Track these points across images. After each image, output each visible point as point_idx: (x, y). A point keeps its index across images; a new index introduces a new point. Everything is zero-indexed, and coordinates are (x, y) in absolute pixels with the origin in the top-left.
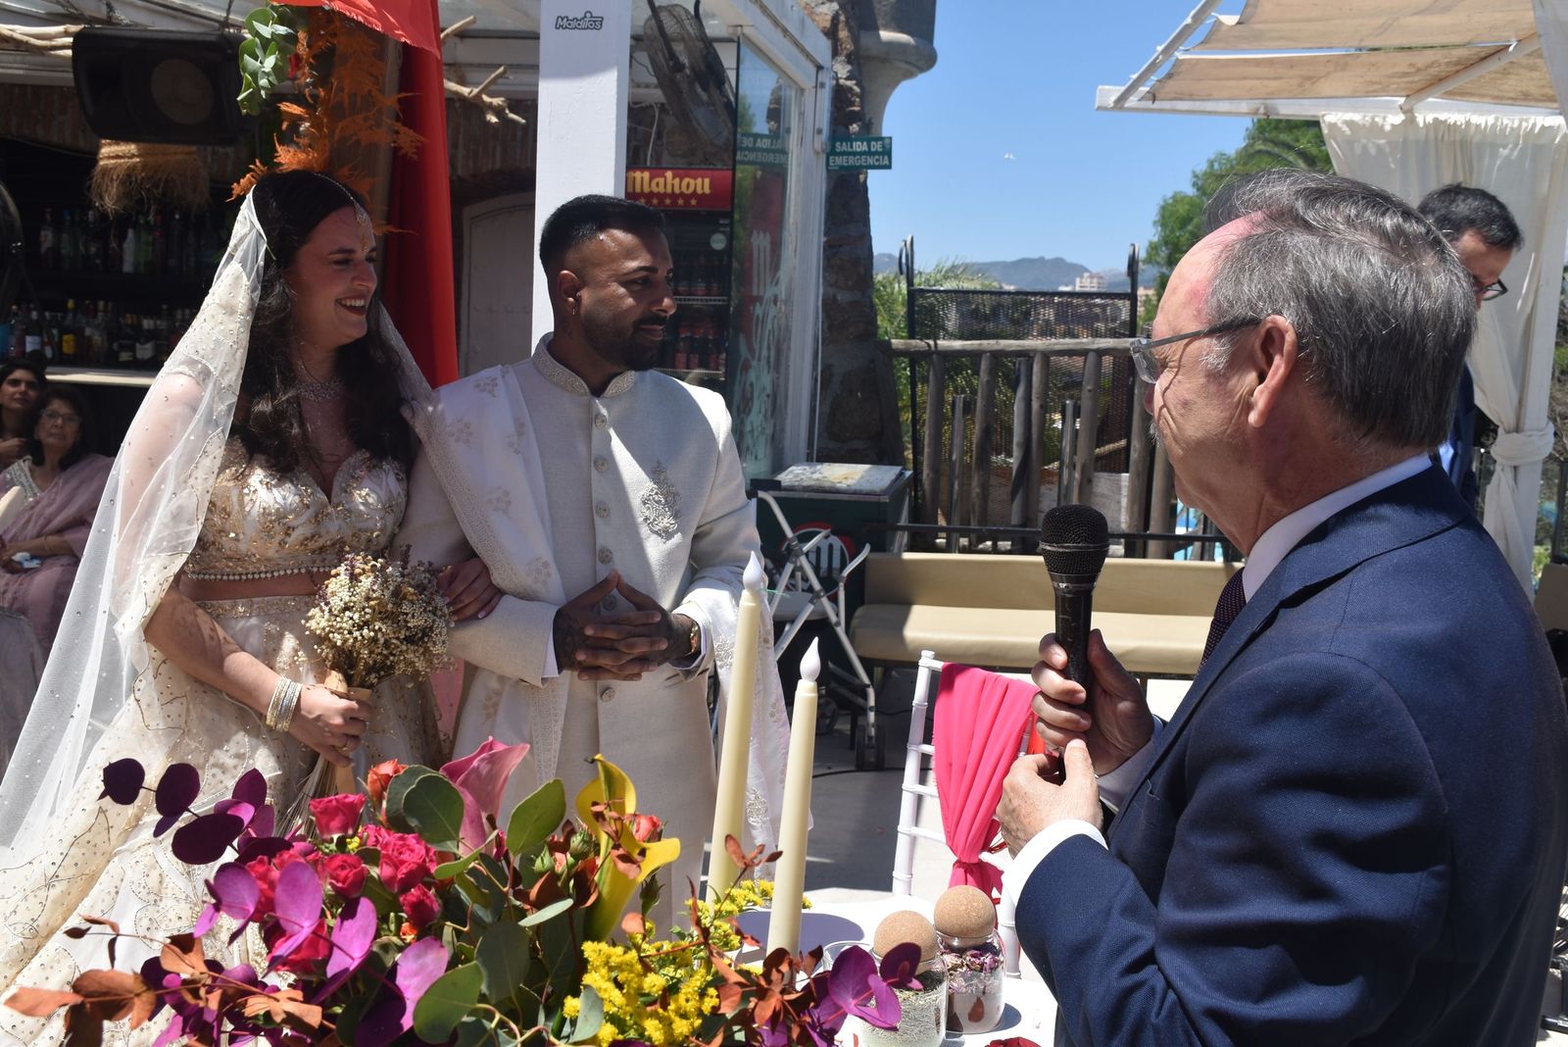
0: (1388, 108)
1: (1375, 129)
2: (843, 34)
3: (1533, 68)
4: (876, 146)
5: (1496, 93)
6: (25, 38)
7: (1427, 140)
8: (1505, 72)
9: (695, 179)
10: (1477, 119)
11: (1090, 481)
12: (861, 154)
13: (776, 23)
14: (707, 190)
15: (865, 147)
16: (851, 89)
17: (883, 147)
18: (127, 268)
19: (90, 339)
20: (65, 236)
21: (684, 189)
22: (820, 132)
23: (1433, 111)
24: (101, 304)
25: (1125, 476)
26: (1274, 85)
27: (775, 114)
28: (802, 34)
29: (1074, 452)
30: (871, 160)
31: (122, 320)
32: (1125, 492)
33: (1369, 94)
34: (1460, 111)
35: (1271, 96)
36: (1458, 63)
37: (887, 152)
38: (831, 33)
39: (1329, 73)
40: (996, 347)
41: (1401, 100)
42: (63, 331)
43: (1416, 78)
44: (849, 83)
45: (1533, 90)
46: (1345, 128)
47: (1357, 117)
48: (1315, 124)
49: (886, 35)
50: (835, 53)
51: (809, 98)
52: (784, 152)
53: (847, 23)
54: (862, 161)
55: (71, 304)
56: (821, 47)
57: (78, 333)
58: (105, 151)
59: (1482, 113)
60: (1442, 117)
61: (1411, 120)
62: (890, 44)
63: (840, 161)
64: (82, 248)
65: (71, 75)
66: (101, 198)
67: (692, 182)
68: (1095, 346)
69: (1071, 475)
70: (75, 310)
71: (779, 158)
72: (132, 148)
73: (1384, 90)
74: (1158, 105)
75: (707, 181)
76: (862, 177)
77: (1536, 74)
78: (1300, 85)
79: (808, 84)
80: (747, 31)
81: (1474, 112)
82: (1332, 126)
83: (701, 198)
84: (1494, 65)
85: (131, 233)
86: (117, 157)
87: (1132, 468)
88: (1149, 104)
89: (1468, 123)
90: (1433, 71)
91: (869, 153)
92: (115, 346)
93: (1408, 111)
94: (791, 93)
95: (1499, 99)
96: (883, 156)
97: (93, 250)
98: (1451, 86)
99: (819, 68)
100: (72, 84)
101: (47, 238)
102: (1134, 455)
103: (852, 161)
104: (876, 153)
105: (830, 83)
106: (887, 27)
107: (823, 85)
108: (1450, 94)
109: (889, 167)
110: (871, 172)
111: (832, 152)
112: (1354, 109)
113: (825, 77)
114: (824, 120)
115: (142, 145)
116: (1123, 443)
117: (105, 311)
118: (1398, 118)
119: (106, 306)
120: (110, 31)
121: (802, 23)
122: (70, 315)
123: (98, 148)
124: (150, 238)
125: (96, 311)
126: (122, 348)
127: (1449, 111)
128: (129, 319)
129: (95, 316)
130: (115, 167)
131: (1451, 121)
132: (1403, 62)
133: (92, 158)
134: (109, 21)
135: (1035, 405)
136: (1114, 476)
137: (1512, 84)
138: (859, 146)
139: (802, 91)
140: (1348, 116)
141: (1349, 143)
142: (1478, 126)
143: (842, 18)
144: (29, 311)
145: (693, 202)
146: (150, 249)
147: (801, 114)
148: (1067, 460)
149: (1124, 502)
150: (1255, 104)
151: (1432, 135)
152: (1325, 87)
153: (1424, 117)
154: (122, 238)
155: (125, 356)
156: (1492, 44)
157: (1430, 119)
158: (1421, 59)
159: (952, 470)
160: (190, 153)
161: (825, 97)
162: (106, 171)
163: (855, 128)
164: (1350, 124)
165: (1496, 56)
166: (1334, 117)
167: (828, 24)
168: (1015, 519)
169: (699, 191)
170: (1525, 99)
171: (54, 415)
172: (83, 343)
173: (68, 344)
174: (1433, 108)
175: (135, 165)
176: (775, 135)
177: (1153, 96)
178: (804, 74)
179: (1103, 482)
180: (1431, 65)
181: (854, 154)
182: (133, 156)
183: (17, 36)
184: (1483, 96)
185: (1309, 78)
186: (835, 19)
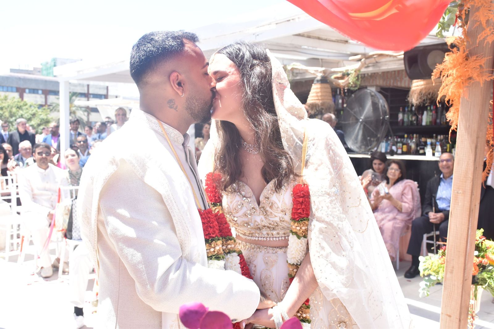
18: (424, 123)
19: (411, 147)
20: (406, 116)
24: (415, 135)
31: (421, 140)
42: (403, 144)
55: (406, 136)
57: (407, 144)
58: (414, 84)
64: (410, 119)
66: (412, 100)
70: (407, 138)
72: (422, 83)
85: (425, 113)
86: (418, 86)
92: (418, 148)
97: (414, 118)
101: (400, 116)
115: (425, 81)
117: (416, 137)
122: (405, 139)
124: (431, 114)
125: (413, 137)
126: (421, 149)
128: (423, 139)
129: (413, 139)
130: (417, 90)
133: (410, 88)
144: (394, 138)
146: (431, 117)
154: (422, 114)
155: (421, 151)
162: (414, 91)
171: (392, 169)
172: (409, 148)
173: (405, 148)
175: (423, 88)
182: (422, 85)
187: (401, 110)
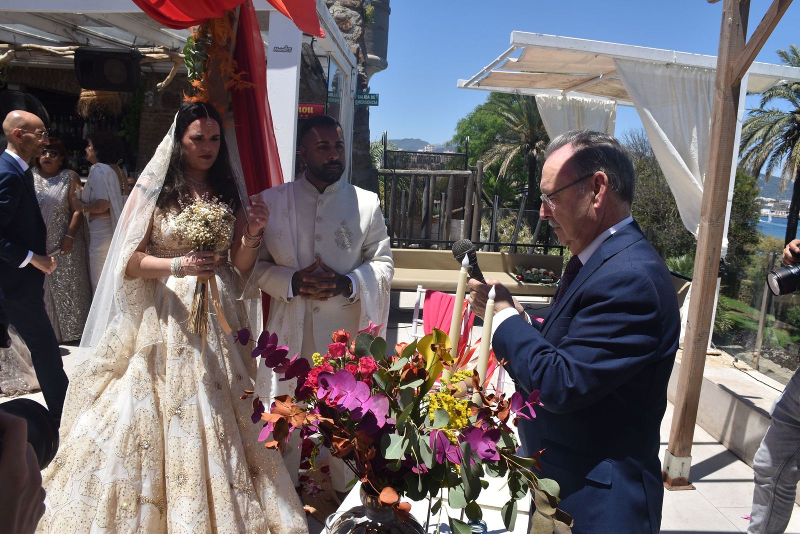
0: (558, 93)
1: (553, 100)
2: (361, 55)
3: (606, 84)
4: (373, 97)
5: (592, 91)
6: (55, 51)
7: (570, 105)
8: (597, 85)
9: (307, 107)
10: (586, 100)
11: (450, 222)
12: (367, 100)
13: (341, 51)
14: (312, 112)
15: (369, 97)
16: (363, 76)
17: (375, 97)
19: (70, 164)
20: (61, 126)
21: (303, 111)
22: (353, 91)
23: (572, 96)
24: (75, 152)
25: (462, 221)
26: (521, 83)
27: (335, 84)
28: (349, 55)
29: (445, 211)
30: (371, 102)
32: (462, 227)
33: (551, 88)
34: (581, 96)
35: (520, 86)
36: (583, 80)
37: (377, 99)
38: (357, 55)
39: (541, 80)
40: (417, 173)
41: (562, 91)
43: (568, 84)
44: (363, 73)
45: (605, 92)
46: (543, 99)
47: (547, 96)
48: (533, 98)
49: (369, 56)
50: (358, 63)
51: (349, 78)
52: (339, 98)
53: (362, 51)
54: (368, 102)
56: (353, 60)
58: (83, 93)
59: (588, 98)
60: (575, 98)
61: (565, 98)
62: (371, 59)
63: (359, 102)
64: (67, 130)
65: (73, 65)
66: (81, 111)
67: (306, 108)
68: (453, 173)
69: (443, 220)
71: (337, 100)
72: (94, 92)
73: (557, 88)
74: (480, 87)
75: (312, 108)
76: (367, 108)
77: (606, 86)
78: (530, 84)
79: (349, 73)
80: (332, 54)
81: (585, 97)
82: (539, 98)
83: (310, 114)
84: (594, 82)
85: (86, 125)
86: (88, 96)
87: (465, 218)
88: (477, 87)
89: (583, 100)
90: (574, 82)
91: (370, 100)
92: (81, 168)
93: (564, 95)
94: (341, 77)
95: (593, 93)
96: (375, 100)
97: (72, 131)
98: (579, 88)
99: (353, 68)
100: (74, 68)
102: (466, 213)
103: (364, 102)
104: (373, 100)
105: (356, 74)
106: (370, 53)
107: (354, 74)
108: (578, 91)
109: (377, 105)
110: (370, 107)
111: (356, 99)
112: (546, 93)
113: (354, 71)
114: (354, 87)
115: (97, 91)
116: (462, 208)
117: (77, 154)
118: (560, 98)
119: (77, 152)
120: (88, 49)
121: (349, 51)
123: (80, 92)
124: (93, 127)
126: (84, 168)
127: (577, 96)
130: (87, 100)
131: (578, 99)
132: (565, 79)
133: (78, 97)
134: (87, 45)
135: (431, 195)
136: (459, 220)
137: (597, 89)
138: (366, 97)
139: (347, 76)
140: (544, 95)
141: (544, 105)
142: (586, 102)
143: (361, 50)
145: (306, 116)
147: (346, 84)
148: (442, 215)
149: (462, 230)
150: (513, 89)
151: (572, 104)
152: (538, 85)
153: (569, 97)
154: (83, 126)
155: (84, 172)
156: (595, 75)
157: (571, 98)
158: (571, 78)
159: (400, 218)
160: (114, 95)
161: (355, 79)
162: (83, 101)
163: (365, 90)
164: (545, 98)
165: (595, 79)
166: (540, 95)
167: (355, 52)
168: (423, 236)
169: (309, 112)
170: (602, 94)
174: (572, 95)
175: (94, 99)
176: (335, 92)
177: (479, 84)
178: (347, 69)
179: (455, 223)
180: (574, 80)
181: (365, 100)
182: (94, 95)
183: (51, 50)
184: (588, 92)
185: (534, 82)
186: (358, 49)
187: (55, 118)
